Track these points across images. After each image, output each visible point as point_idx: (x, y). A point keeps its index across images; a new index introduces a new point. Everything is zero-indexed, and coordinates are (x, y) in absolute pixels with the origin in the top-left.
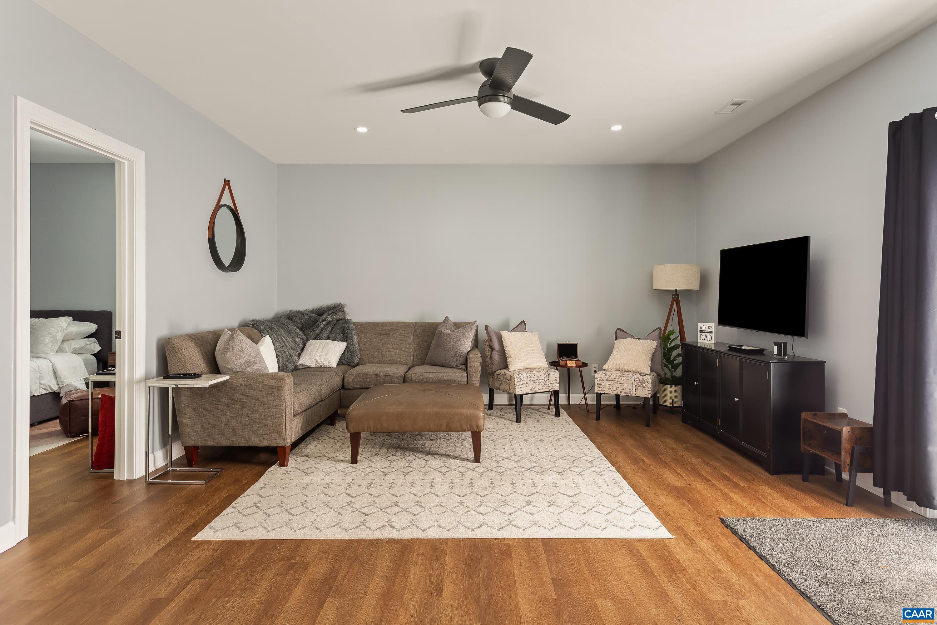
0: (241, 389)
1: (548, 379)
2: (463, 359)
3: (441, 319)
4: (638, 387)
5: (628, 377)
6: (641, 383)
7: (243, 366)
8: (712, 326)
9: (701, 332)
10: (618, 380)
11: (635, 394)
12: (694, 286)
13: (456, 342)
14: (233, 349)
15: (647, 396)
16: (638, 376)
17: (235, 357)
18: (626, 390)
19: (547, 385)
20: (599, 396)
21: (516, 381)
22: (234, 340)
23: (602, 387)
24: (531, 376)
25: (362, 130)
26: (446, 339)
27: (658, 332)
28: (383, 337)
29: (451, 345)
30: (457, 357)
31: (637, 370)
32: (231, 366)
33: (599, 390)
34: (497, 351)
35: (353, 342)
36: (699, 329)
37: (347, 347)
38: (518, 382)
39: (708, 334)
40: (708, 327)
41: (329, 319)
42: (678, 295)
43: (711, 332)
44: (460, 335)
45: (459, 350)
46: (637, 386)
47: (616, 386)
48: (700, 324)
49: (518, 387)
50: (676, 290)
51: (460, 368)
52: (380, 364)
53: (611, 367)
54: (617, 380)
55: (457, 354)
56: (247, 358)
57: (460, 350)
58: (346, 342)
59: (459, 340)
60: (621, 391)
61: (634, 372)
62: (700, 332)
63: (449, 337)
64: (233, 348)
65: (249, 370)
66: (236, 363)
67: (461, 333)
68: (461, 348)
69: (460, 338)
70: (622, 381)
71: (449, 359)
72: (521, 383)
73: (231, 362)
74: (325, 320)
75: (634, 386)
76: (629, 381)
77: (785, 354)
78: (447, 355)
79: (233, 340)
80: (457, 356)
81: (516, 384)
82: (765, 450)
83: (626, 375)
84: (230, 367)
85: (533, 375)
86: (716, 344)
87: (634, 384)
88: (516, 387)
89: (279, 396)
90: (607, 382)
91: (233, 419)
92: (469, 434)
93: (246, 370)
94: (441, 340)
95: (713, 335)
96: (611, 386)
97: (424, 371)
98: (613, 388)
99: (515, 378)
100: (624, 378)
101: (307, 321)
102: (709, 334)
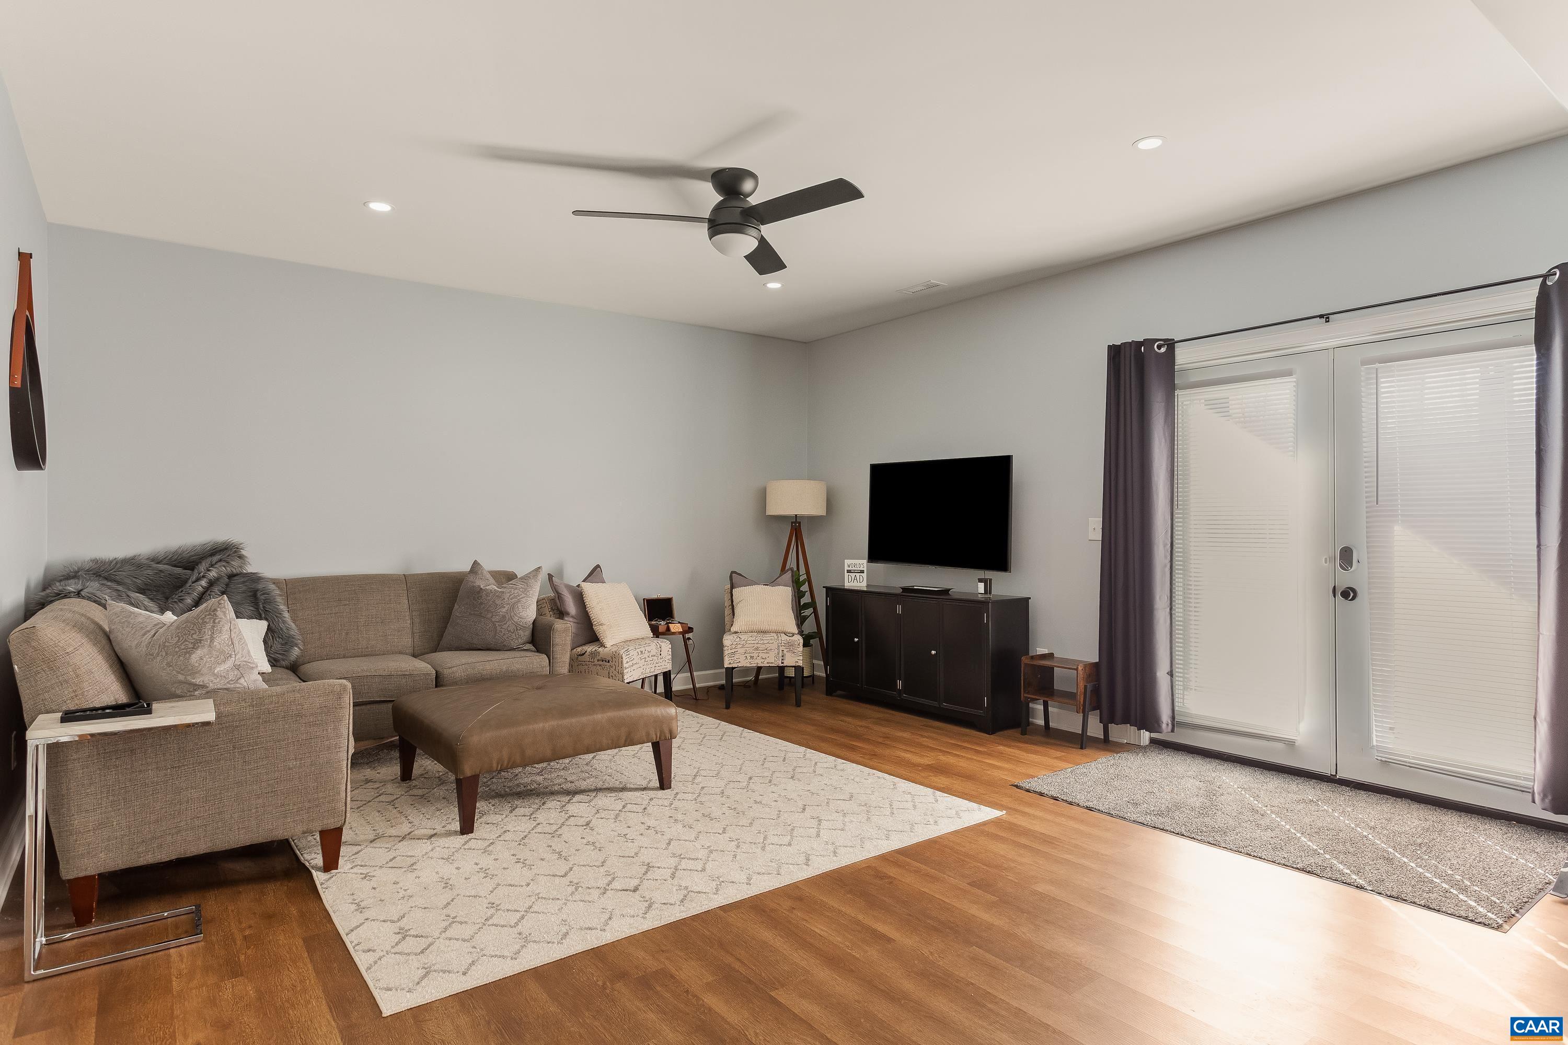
0: (244, 725)
1: (660, 655)
2: (528, 633)
3: (466, 567)
4: (786, 653)
5: (771, 639)
6: (790, 645)
7: (231, 676)
8: (863, 563)
9: (849, 571)
10: (759, 645)
11: (782, 663)
12: (820, 511)
13: (513, 607)
14: (211, 642)
15: (798, 664)
16: (784, 637)
17: (212, 659)
18: (770, 659)
19: (659, 664)
20: (730, 671)
21: (625, 661)
22: (217, 621)
23: (735, 658)
24: (641, 652)
25: (380, 207)
26: (494, 602)
27: (791, 574)
28: (345, 605)
29: (504, 610)
30: (519, 631)
31: (780, 629)
32: (201, 679)
33: (730, 663)
34: (572, 617)
35: (285, 619)
36: (846, 568)
37: (269, 628)
38: (627, 662)
39: (858, 575)
40: (858, 565)
41: (213, 574)
42: (800, 523)
43: (862, 572)
44: (520, 593)
45: (520, 618)
46: (785, 650)
47: (755, 655)
48: (847, 562)
49: (627, 670)
50: (796, 515)
51: (525, 650)
52: (344, 657)
53: (744, 628)
54: (756, 646)
55: (519, 625)
56: (239, 659)
57: (523, 618)
58: (266, 619)
59: (519, 601)
60: (763, 660)
61: (777, 632)
62: (847, 572)
63: (499, 597)
64: (212, 639)
65: (245, 684)
66: (216, 671)
67: (521, 590)
68: (523, 614)
69: (521, 598)
70: (764, 646)
71: (504, 634)
72: (630, 664)
73: (205, 670)
74: (204, 577)
75: (781, 651)
76: (774, 646)
77: (990, 593)
78: (498, 628)
79: (214, 622)
80: (519, 629)
81: (625, 665)
82: (981, 706)
83: (767, 637)
84: (198, 680)
85: (643, 649)
86: (868, 586)
87: (781, 648)
88: (625, 671)
89: (335, 729)
90: (742, 651)
91: (218, 791)
92: (648, 747)
93: (240, 684)
94: (481, 603)
95: (865, 575)
96: (748, 656)
97: (474, 661)
98: (752, 657)
99: (624, 656)
100: (766, 642)
101: (150, 579)
102: (860, 574)
